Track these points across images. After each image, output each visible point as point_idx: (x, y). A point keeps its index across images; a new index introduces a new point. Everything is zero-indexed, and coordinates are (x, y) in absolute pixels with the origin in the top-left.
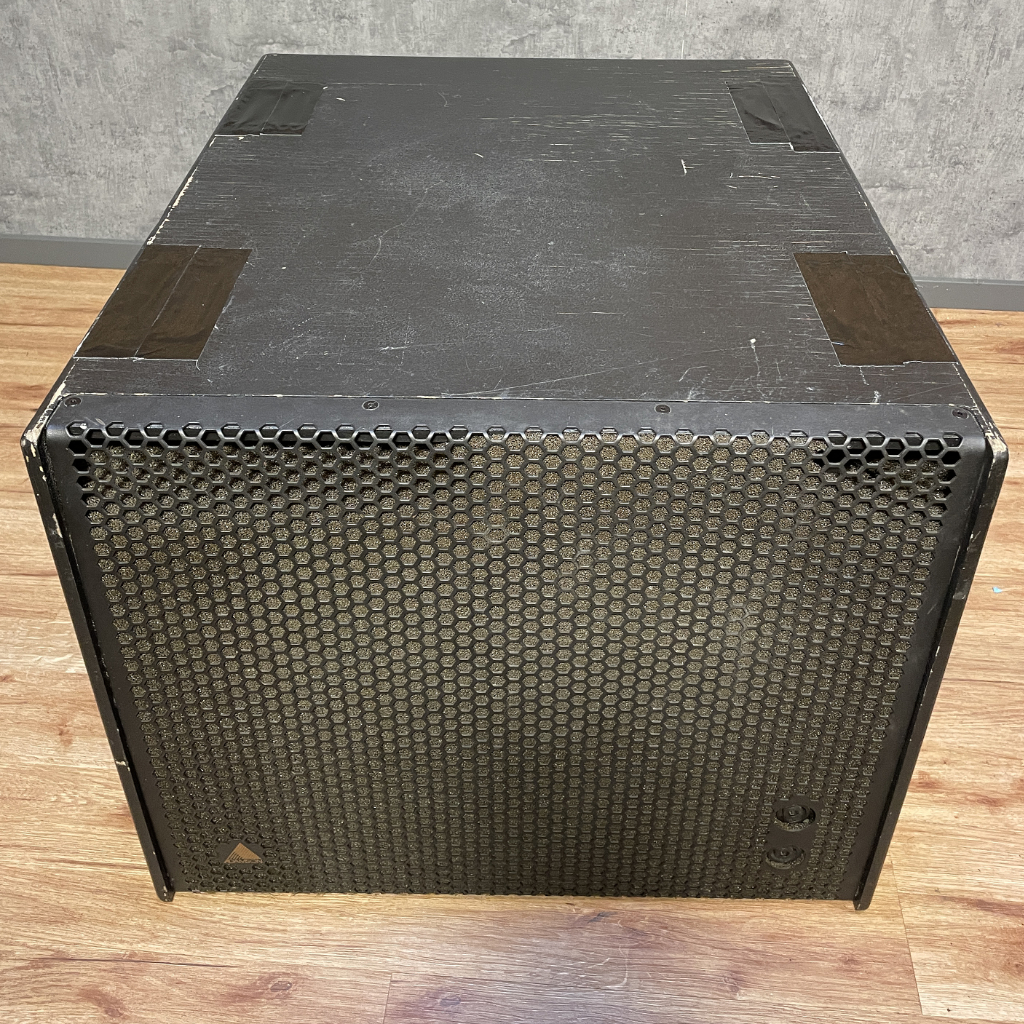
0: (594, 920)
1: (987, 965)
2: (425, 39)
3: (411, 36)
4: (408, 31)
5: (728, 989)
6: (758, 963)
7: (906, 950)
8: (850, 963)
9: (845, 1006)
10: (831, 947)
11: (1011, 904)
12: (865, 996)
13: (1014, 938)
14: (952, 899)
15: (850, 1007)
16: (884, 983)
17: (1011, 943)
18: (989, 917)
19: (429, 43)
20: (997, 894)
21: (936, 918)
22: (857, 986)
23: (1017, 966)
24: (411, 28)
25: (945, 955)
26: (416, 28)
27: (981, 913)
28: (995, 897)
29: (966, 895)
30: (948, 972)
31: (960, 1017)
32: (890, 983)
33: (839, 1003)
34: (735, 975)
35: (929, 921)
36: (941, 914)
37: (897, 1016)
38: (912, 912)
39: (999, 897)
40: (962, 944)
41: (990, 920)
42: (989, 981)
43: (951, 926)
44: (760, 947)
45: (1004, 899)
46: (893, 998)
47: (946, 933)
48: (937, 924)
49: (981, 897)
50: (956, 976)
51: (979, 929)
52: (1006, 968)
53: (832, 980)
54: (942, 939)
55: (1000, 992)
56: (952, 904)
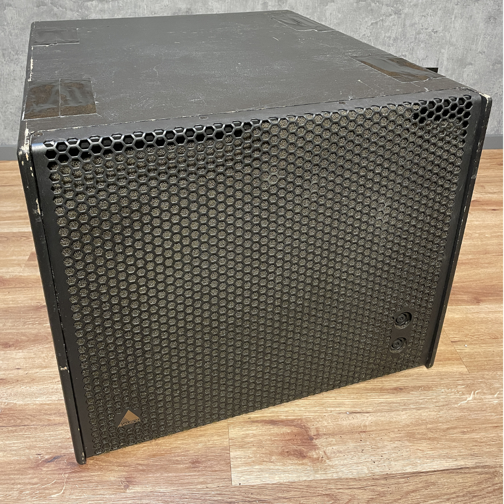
0: (51, 461)
1: (271, 454)
2: (14, 29)
3: (6, 28)
4: (4, 25)
5: (123, 487)
6: (143, 470)
7: (228, 451)
8: (195, 463)
9: (189, 487)
10: (185, 456)
11: (288, 420)
12: (201, 480)
13: (288, 438)
14: (257, 422)
15: (192, 487)
16: (213, 471)
17: (286, 440)
18: (275, 429)
19: (16, 31)
20: (281, 416)
21: (247, 432)
22: (197, 475)
23: (288, 452)
24: (6, 24)
25: (249, 451)
26: (8, 23)
27: (271, 427)
28: (280, 417)
29: (265, 418)
30: (249, 460)
31: (253, 484)
32: (216, 471)
33: (186, 486)
34: (128, 479)
35: (243, 434)
36: (250, 430)
37: (218, 488)
38: (234, 431)
39: (282, 417)
40: (260, 445)
41: (275, 430)
42: (272, 462)
43: (254, 436)
44: (146, 462)
45: (285, 418)
46: (217, 479)
47: (252, 439)
48: (247, 436)
49: (273, 419)
50: (253, 462)
51: (270, 435)
52: (282, 454)
53: (183, 474)
54: (249, 443)
55: (277, 467)
56: (257, 424)
